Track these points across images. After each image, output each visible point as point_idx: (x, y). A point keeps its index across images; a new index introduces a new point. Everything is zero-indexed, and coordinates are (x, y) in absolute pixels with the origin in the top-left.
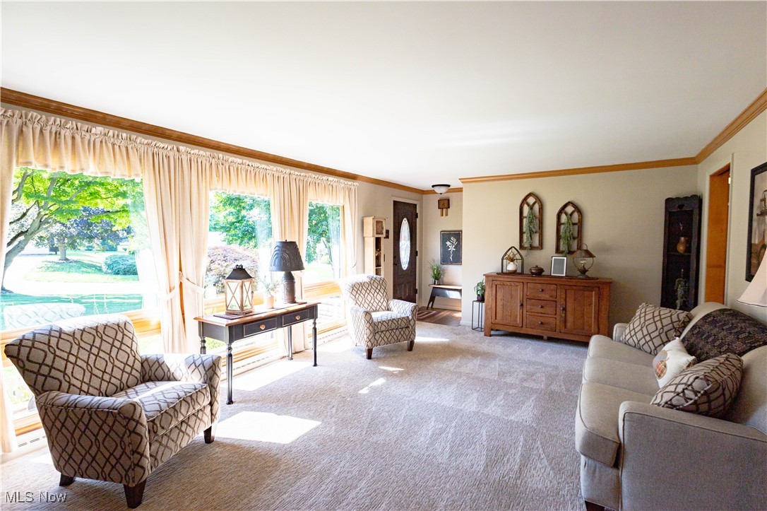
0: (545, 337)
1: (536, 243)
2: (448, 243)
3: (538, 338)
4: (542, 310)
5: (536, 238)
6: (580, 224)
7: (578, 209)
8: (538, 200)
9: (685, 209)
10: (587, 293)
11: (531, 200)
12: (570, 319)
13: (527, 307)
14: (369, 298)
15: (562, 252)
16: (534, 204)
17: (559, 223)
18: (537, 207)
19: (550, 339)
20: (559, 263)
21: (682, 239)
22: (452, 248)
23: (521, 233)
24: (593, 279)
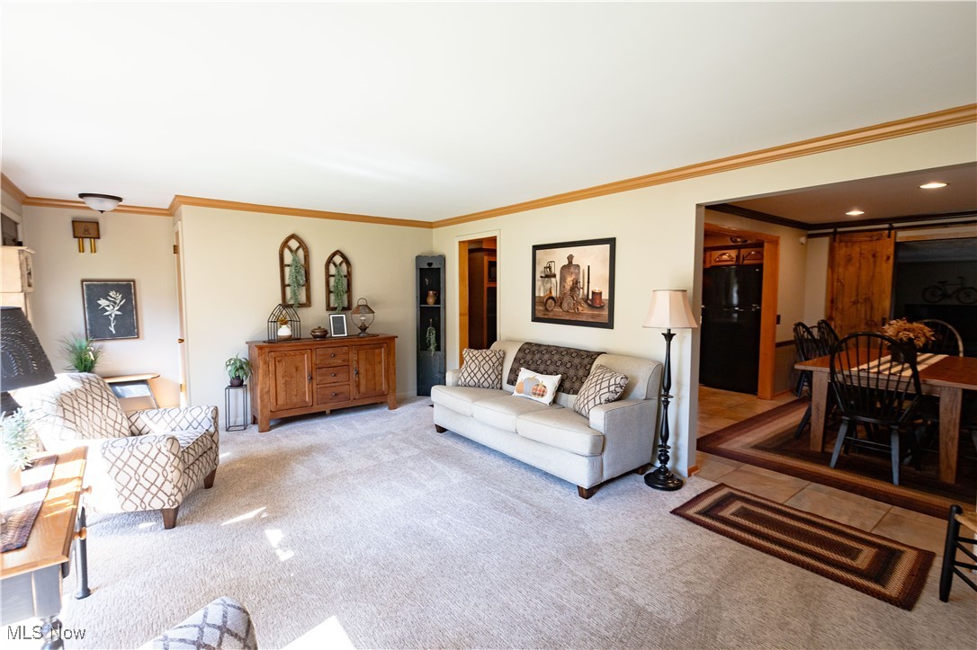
0: (328, 411)
1: (303, 299)
2: (103, 302)
3: (321, 414)
4: (335, 379)
5: (303, 292)
6: (349, 276)
7: (346, 260)
8: (302, 245)
9: (433, 267)
10: (377, 351)
11: (294, 244)
12: (363, 382)
13: (318, 378)
14: (97, 420)
15: (335, 309)
16: (298, 249)
17: (328, 276)
18: (301, 252)
19: (334, 412)
20: (338, 321)
21: (431, 292)
22: (113, 311)
23: (284, 286)
24: (374, 336)
